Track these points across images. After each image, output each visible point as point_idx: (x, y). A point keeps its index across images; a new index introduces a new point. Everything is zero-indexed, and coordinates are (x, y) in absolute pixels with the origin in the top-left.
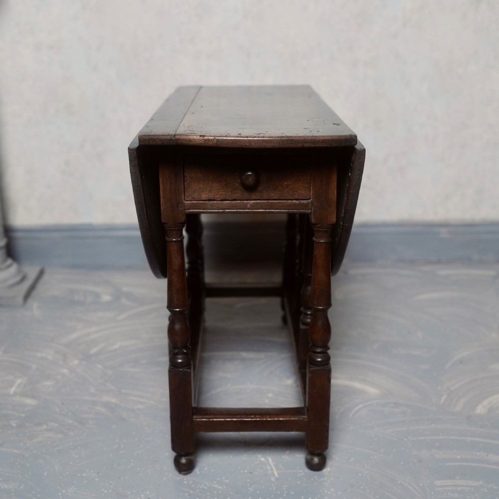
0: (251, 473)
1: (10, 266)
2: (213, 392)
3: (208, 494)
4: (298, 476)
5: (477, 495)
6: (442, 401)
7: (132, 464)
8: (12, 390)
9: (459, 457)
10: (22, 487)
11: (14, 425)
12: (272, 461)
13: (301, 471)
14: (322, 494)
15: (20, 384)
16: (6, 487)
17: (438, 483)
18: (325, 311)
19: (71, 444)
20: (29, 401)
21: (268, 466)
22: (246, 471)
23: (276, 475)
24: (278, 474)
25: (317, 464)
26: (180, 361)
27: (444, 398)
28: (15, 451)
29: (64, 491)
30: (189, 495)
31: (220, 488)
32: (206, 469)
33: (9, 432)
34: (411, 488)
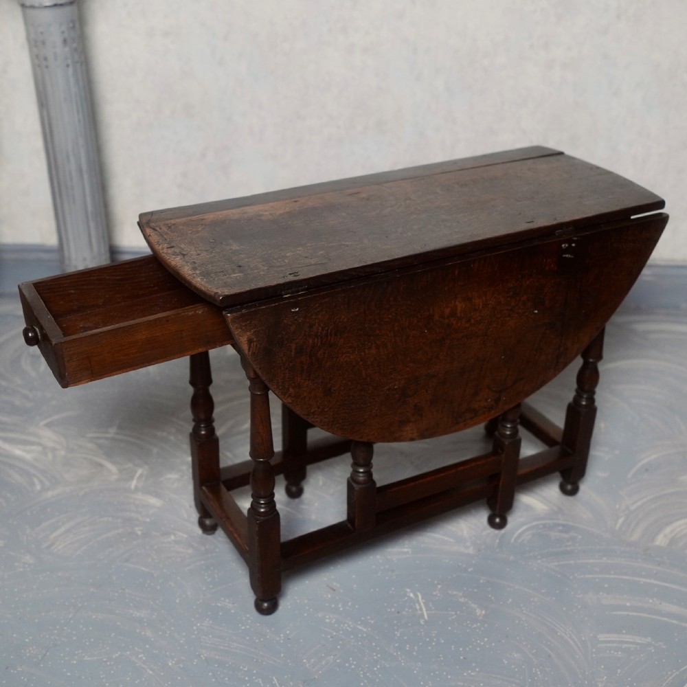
0: (398, 613)
3: (352, 637)
4: (450, 619)
5: (642, 655)
6: (618, 526)
8: (133, 485)
9: (628, 604)
10: (154, 617)
11: (139, 533)
12: (422, 598)
13: (453, 613)
14: (475, 644)
15: (141, 476)
16: (138, 614)
17: (602, 637)
19: (203, 562)
21: (417, 605)
22: (393, 610)
23: (426, 617)
24: (428, 614)
27: (621, 521)
28: (143, 569)
29: (198, 625)
30: (332, 637)
31: (365, 630)
32: (350, 604)
33: (135, 542)
34: (571, 642)
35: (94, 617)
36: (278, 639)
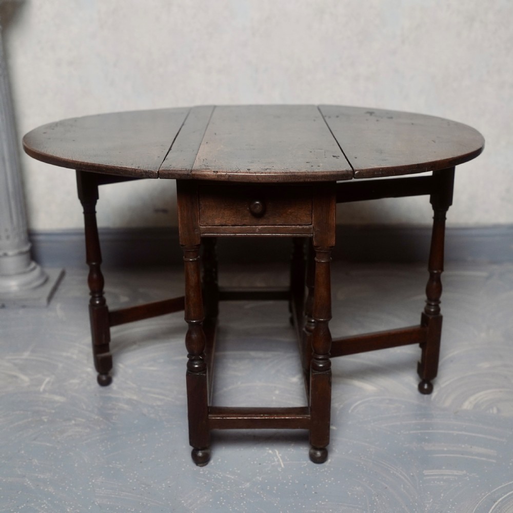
0: (260, 464)
1: (34, 269)
2: (225, 389)
3: (222, 483)
4: (302, 466)
5: (460, 483)
6: (433, 398)
7: (153, 456)
8: (42, 388)
9: (445, 449)
10: (56, 477)
11: (46, 420)
12: (279, 453)
13: (305, 462)
14: (323, 482)
15: (49, 382)
16: (42, 477)
17: (426, 472)
18: (326, 323)
19: (98, 438)
20: (57, 398)
21: (275, 458)
22: (255, 462)
23: (283, 466)
25: (319, 458)
26: (196, 366)
27: (434, 395)
28: (48, 444)
29: (93, 481)
30: (205, 484)
31: (233, 477)
32: (220, 460)
33: (41, 427)
34: (402, 477)
35: (4, 480)
36: (160, 487)
